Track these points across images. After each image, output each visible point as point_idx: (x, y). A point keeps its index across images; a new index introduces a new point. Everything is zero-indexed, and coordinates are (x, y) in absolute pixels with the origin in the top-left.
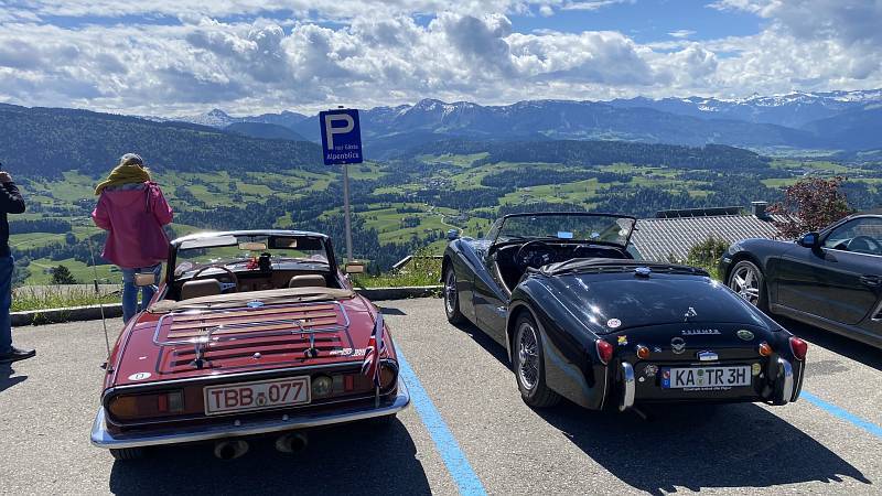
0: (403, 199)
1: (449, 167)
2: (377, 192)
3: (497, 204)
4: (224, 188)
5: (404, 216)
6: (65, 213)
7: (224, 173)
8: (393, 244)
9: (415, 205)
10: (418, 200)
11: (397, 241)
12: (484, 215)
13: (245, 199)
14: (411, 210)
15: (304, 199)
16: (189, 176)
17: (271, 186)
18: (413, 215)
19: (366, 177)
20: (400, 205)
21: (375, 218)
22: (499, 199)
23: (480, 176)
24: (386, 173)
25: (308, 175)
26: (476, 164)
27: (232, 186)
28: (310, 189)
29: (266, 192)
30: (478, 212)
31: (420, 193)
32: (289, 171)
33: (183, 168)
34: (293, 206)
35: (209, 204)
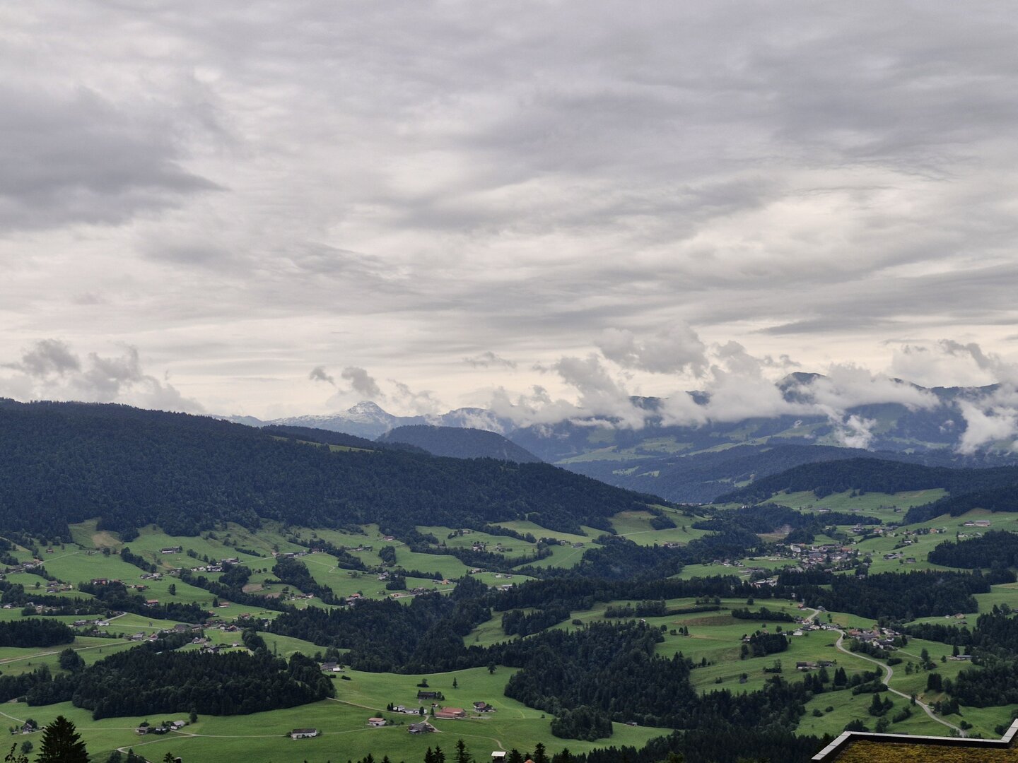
0: (746, 591)
1: (852, 520)
2: (689, 573)
3: (972, 608)
4: (371, 560)
5: (750, 629)
6: (65, 606)
7: (373, 529)
8: (725, 695)
9: (774, 605)
10: (779, 593)
11: (735, 689)
12: (939, 635)
13: (411, 583)
14: (765, 616)
15: (529, 586)
16: (306, 534)
17: (467, 557)
18: (770, 628)
19: (664, 539)
20: (739, 603)
21: (684, 632)
22: (977, 596)
23: (929, 543)
24: (708, 532)
25: (541, 533)
26: (915, 516)
27: (388, 555)
28: (543, 564)
29: (454, 570)
30: (927, 627)
31: (787, 578)
32: (503, 525)
33: (295, 519)
34: (508, 600)
35: (339, 593)
